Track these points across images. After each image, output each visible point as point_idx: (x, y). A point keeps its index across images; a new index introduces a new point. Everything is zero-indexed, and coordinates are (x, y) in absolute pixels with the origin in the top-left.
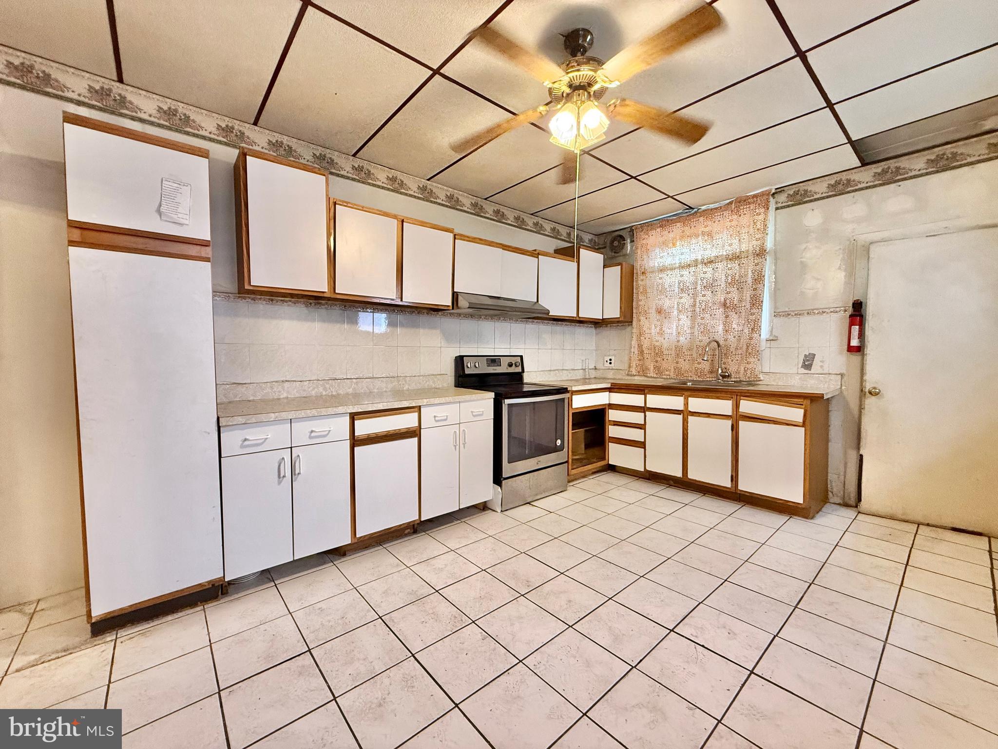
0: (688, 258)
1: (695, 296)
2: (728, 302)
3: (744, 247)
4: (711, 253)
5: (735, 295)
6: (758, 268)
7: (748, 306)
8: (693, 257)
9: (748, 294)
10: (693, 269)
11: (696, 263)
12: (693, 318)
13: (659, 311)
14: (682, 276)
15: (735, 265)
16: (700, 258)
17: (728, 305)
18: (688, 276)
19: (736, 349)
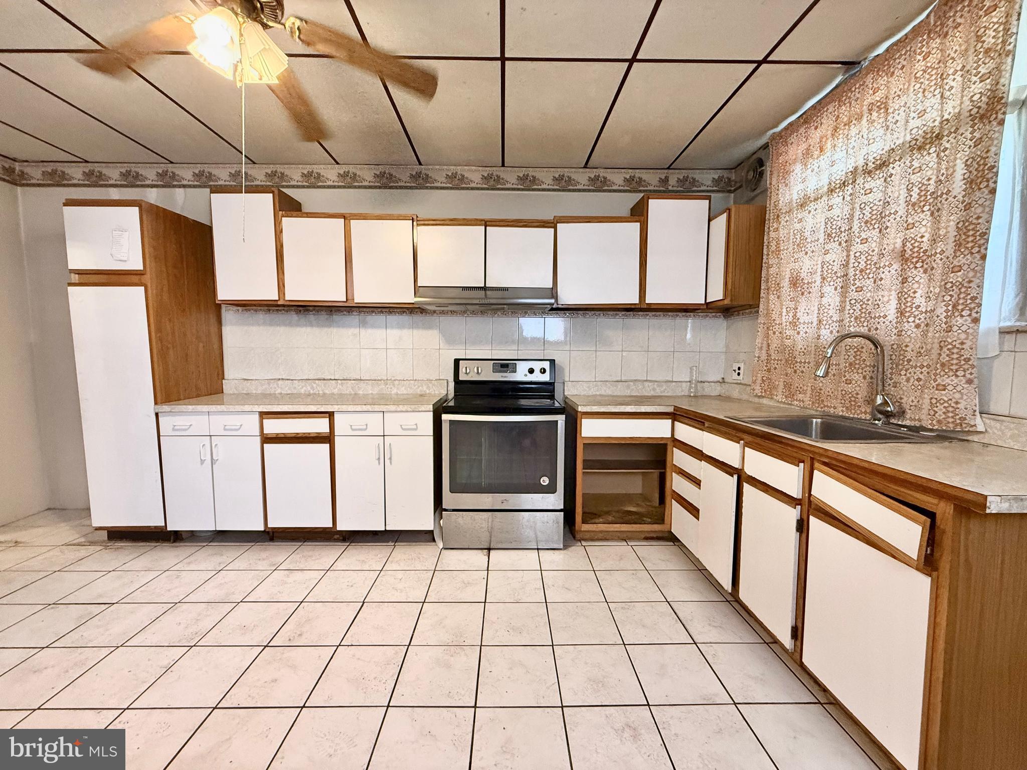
1: (849, 244)
2: (909, 246)
3: (951, 109)
5: (924, 230)
6: (981, 150)
8: (851, 165)
10: (848, 190)
11: (854, 176)
12: (844, 290)
13: (795, 283)
14: (831, 208)
15: (928, 158)
17: (909, 254)
18: (840, 206)
19: (919, 354)
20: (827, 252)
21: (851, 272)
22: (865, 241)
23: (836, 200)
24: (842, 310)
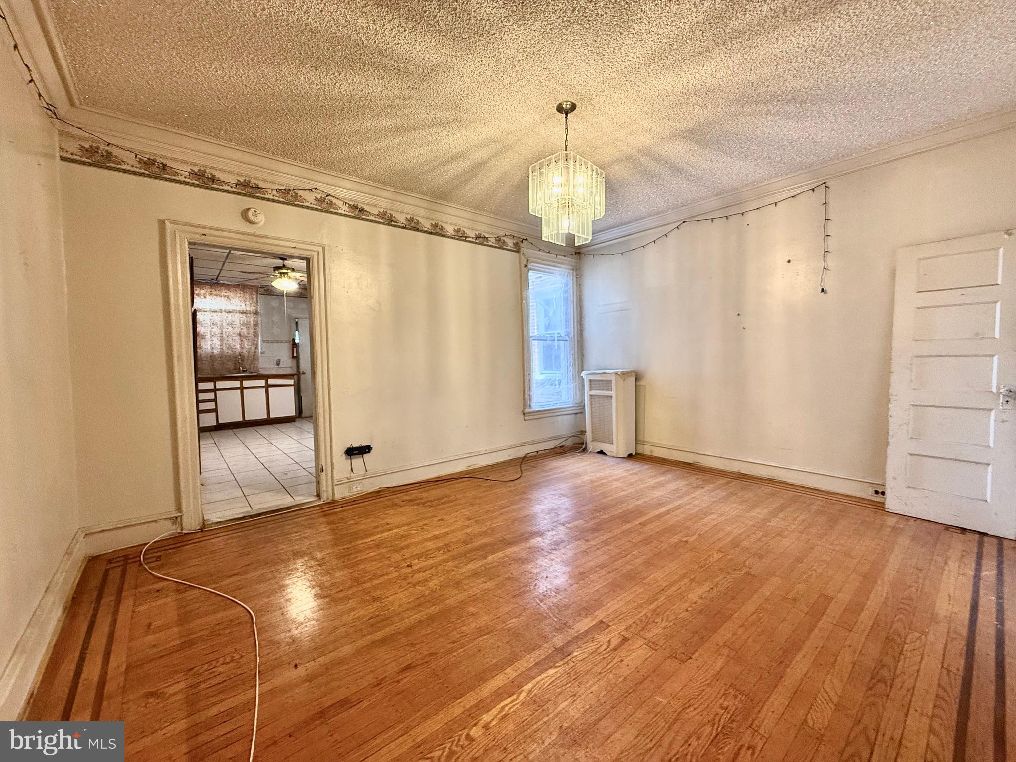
1: (222, 328)
3: (248, 309)
4: (231, 308)
7: (252, 337)
9: (252, 331)
12: (222, 340)
16: (224, 309)
19: (248, 357)
20: (213, 328)
21: (224, 336)
22: (228, 329)
23: (216, 314)
24: (222, 345)
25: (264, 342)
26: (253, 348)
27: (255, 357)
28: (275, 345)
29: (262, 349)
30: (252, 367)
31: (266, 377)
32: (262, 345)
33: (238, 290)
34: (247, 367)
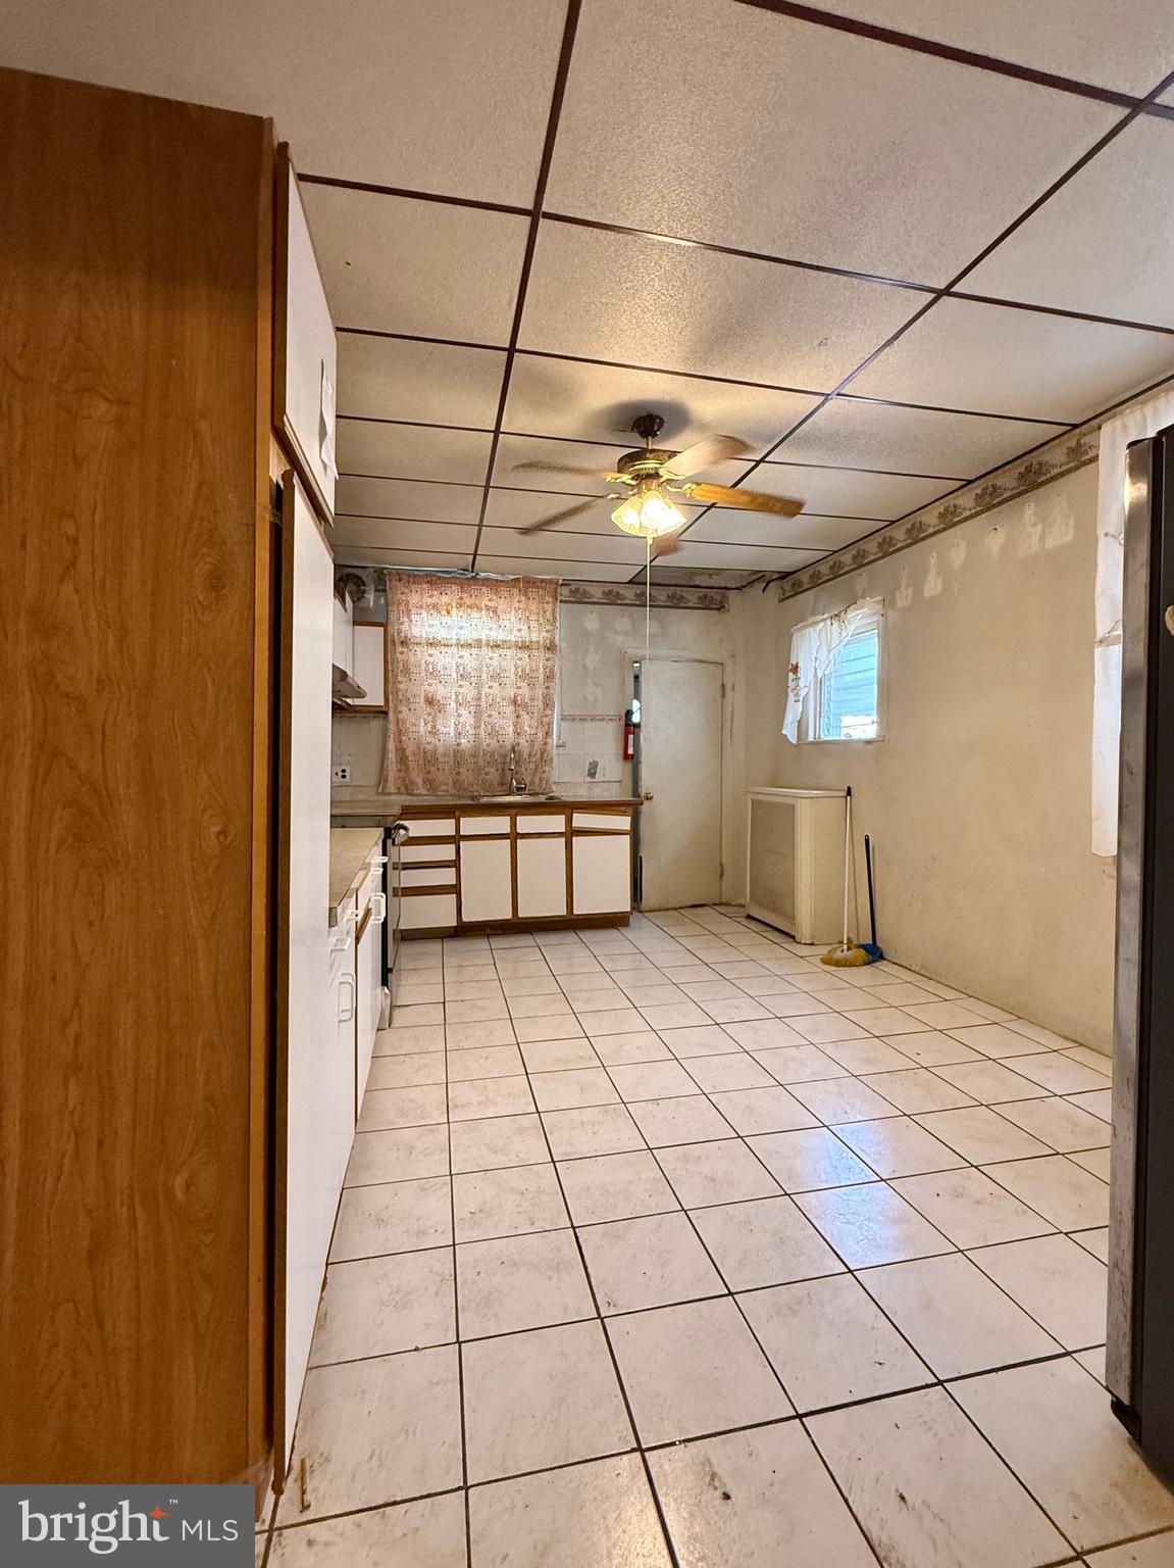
0: (469, 635)
1: (478, 687)
2: (519, 698)
3: (534, 637)
4: (498, 635)
5: (525, 692)
6: (549, 663)
7: (541, 705)
8: (476, 636)
9: (540, 692)
10: (474, 651)
11: (479, 644)
12: (478, 715)
13: (430, 701)
14: (461, 657)
15: (524, 655)
16: (484, 639)
17: (519, 702)
18: (469, 659)
19: (530, 755)
20: (461, 686)
21: (483, 704)
22: (490, 687)
23: (465, 653)
24: (477, 727)
25: (563, 718)
26: (540, 735)
27: (544, 758)
28: (589, 725)
29: (559, 738)
30: (537, 781)
31: (568, 808)
32: (559, 726)
33: (515, 591)
34: (528, 780)
